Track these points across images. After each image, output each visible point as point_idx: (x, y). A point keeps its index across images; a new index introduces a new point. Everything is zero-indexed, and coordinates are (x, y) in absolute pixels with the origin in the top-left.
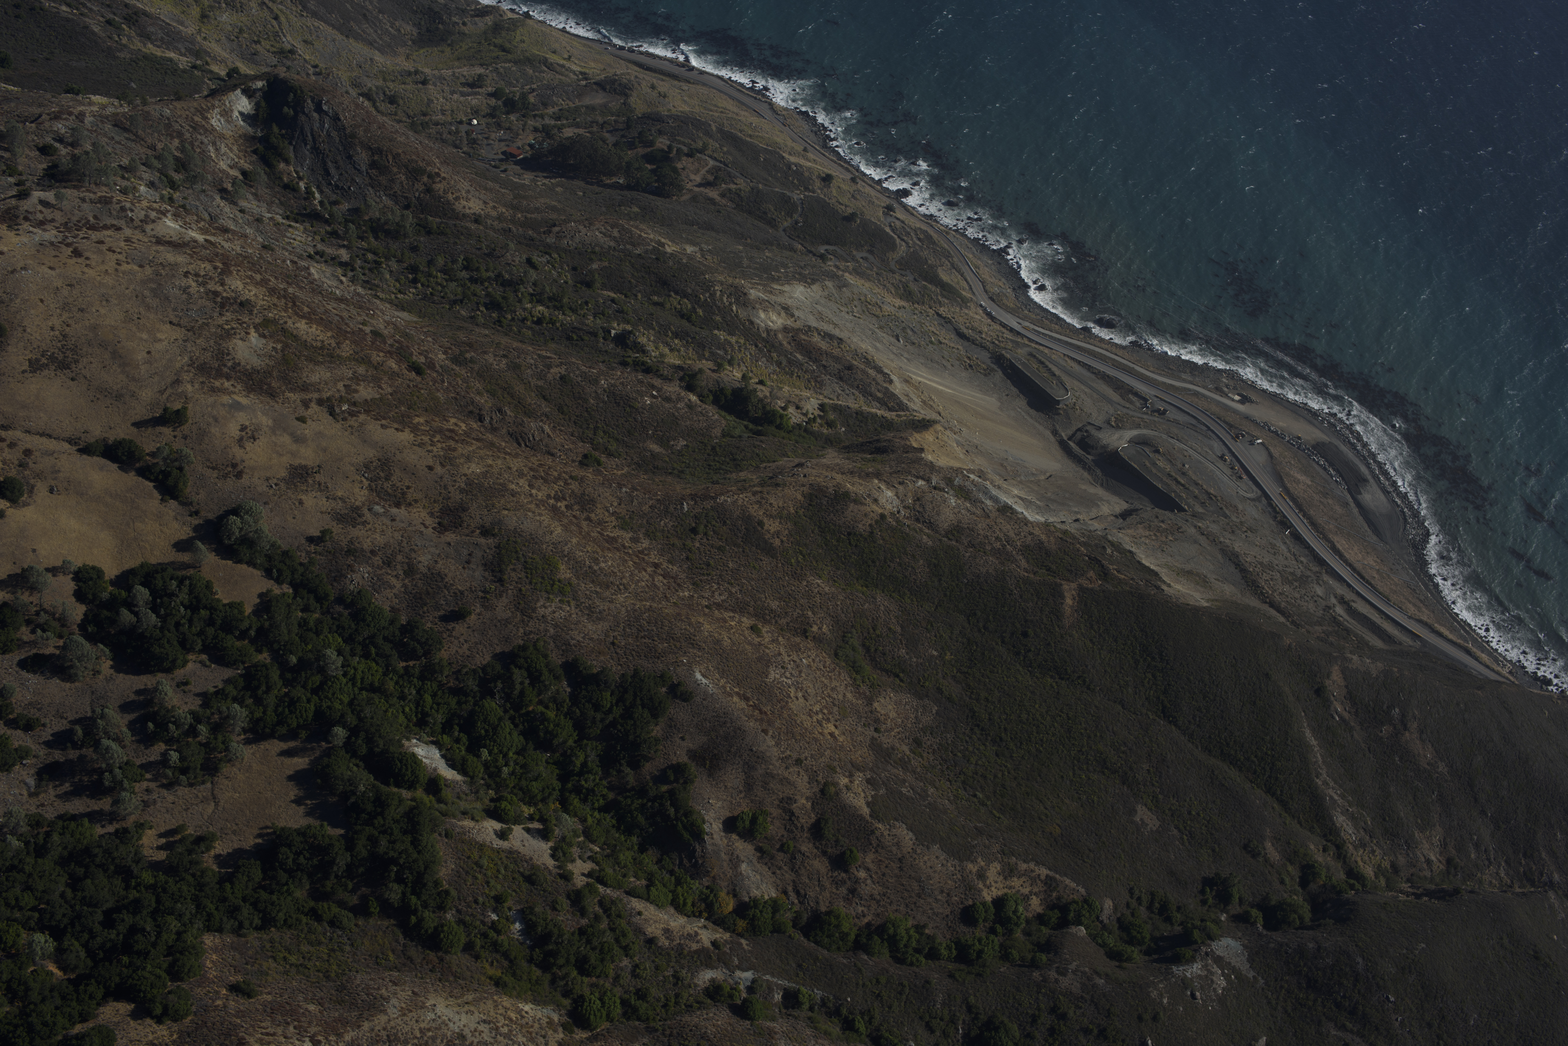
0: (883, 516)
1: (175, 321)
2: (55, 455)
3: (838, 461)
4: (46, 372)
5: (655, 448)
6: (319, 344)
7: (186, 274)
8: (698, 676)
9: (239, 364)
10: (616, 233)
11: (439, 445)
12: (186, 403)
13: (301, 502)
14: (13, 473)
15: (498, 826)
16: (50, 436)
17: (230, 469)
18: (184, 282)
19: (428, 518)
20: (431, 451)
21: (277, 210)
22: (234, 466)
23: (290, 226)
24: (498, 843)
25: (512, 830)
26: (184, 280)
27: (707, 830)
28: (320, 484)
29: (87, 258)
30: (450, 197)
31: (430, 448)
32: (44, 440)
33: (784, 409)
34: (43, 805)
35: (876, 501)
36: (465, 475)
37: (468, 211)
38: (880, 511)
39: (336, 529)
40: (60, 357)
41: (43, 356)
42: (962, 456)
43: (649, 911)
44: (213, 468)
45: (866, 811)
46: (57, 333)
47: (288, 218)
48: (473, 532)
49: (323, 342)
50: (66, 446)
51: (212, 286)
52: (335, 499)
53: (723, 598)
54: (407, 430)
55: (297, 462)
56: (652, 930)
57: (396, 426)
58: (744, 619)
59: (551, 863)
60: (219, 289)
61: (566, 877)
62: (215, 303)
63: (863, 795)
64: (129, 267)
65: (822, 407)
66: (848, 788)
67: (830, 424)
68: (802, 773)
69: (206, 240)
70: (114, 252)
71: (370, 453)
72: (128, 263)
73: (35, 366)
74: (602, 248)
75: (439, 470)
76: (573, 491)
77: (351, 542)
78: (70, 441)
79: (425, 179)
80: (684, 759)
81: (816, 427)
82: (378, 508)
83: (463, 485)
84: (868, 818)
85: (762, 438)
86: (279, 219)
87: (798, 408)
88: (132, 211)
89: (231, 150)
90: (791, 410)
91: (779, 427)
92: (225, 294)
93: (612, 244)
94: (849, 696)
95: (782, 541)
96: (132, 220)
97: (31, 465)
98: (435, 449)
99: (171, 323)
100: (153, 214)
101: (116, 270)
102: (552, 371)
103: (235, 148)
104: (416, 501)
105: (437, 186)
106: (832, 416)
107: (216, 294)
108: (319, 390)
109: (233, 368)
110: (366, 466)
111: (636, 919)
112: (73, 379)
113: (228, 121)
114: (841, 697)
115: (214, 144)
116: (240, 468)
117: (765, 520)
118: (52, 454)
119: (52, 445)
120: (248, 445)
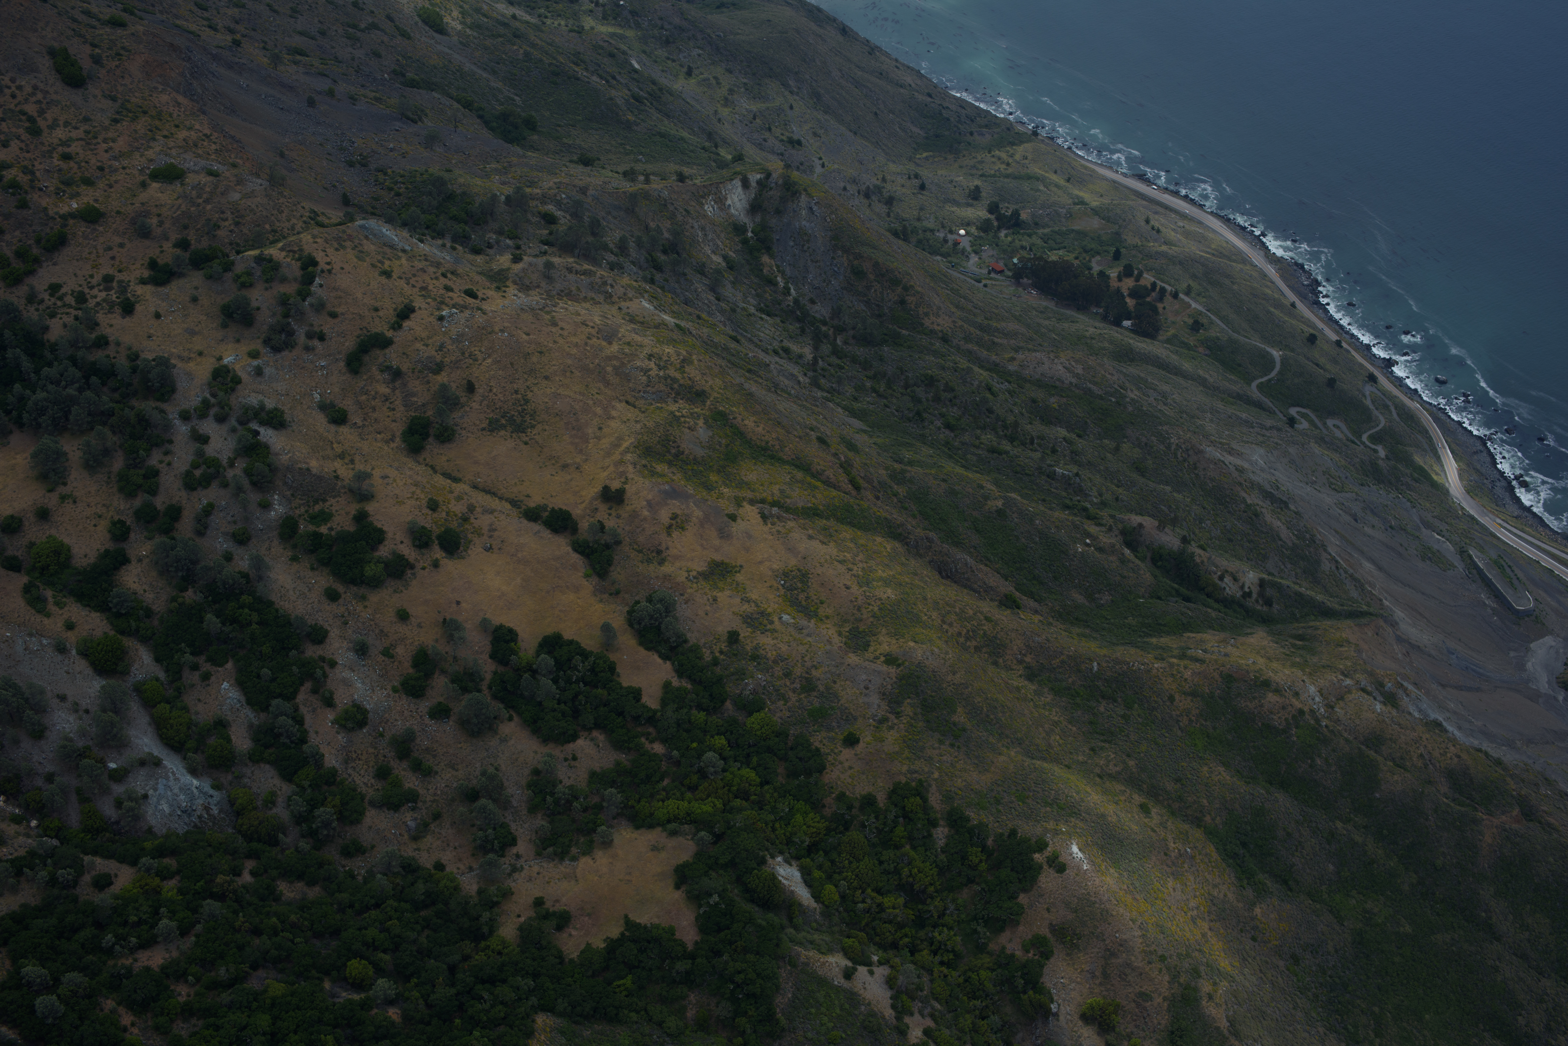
0: (1301, 712)
1: (631, 400)
2: (496, 514)
4: (502, 433)
5: (1080, 599)
6: (763, 444)
7: (650, 357)
8: (1075, 849)
9: (683, 453)
10: (1080, 370)
11: (861, 565)
12: (625, 483)
13: (715, 600)
14: (454, 525)
15: (845, 963)
16: (494, 494)
17: (654, 554)
19: (835, 636)
20: (850, 570)
21: (751, 300)
22: (659, 552)
23: (761, 318)
25: (856, 970)
26: (647, 363)
27: (1054, 1010)
28: (738, 584)
29: (562, 329)
30: (921, 311)
31: (850, 566)
32: (488, 497)
33: (1221, 578)
34: (419, 849)
35: (1297, 694)
36: (880, 599)
37: (936, 327)
38: (1300, 706)
39: (744, 632)
40: (518, 420)
41: (503, 417)
44: (640, 551)
45: (1224, 1024)
46: (520, 397)
47: (761, 310)
48: (877, 658)
49: (767, 443)
50: (508, 506)
51: (672, 372)
52: (748, 602)
54: (832, 544)
55: (719, 558)
57: (821, 537)
58: (1136, 797)
59: (889, 1013)
60: (678, 375)
61: (901, 1030)
62: (672, 389)
63: (1224, 1007)
64: (598, 342)
65: (1261, 582)
66: (1210, 997)
67: (1266, 601)
68: (1164, 971)
69: (677, 325)
70: (587, 325)
71: (793, 562)
72: (598, 338)
73: (493, 426)
74: (1063, 382)
75: (855, 589)
76: (985, 634)
77: (756, 647)
78: (512, 503)
80: (1045, 931)
82: (787, 617)
83: (876, 609)
85: (1191, 605)
86: (752, 310)
88: (612, 286)
89: (718, 237)
90: (1227, 580)
91: (1211, 596)
92: (682, 382)
96: (611, 296)
97: (472, 520)
98: (855, 568)
99: (627, 402)
100: (632, 293)
101: (586, 344)
103: (722, 235)
104: (827, 617)
106: (1269, 594)
107: (674, 380)
108: (754, 490)
109: (676, 456)
110: (786, 574)
112: (526, 443)
116: (664, 554)
118: (492, 512)
119: (495, 503)
120: (675, 534)
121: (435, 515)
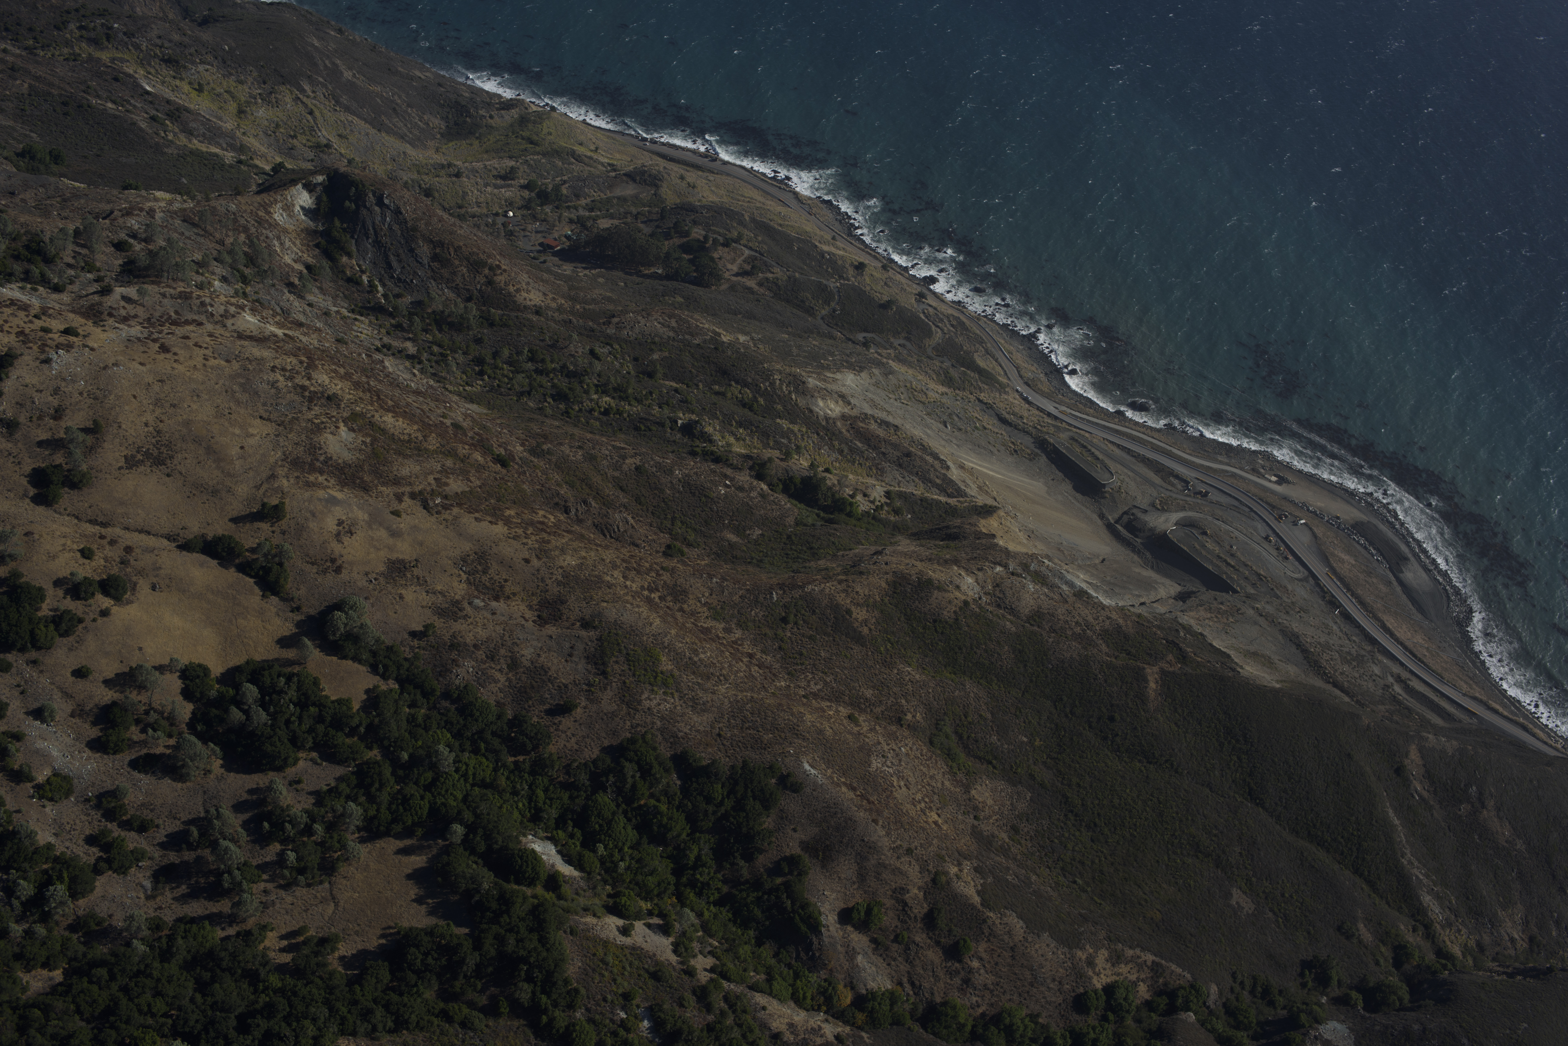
0: (966, 603)
1: (265, 415)
2: (156, 552)
3: (913, 548)
4: (142, 468)
5: (732, 537)
6: (406, 438)
7: (273, 369)
8: (807, 767)
9: (331, 458)
10: (673, 323)
11: (533, 538)
12: (282, 498)
13: (401, 597)
14: (115, 571)
15: (620, 922)
16: (148, 533)
17: (329, 564)
18: (272, 377)
19: (527, 611)
20: (526, 544)
21: (342, 304)
22: (333, 561)
23: (356, 319)
24: (621, 940)
25: (632, 925)
26: (272, 375)
27: (824, 922)
28: (418, 579)
29: (175, 354)
30: (512, 289)
31: (525, 541)
32: (143, 536)
33: (852, 496)
34: (160, 908)
35: (958, 587)
36: (561, 567)
37: (529, 303)
38: (963, 598)
39: (439, 623)
40: (155, 453)
41: (138, 452)
42: (1025, 541)
43: (773, 1006)
44: (313, 564)
45: (977, 900)
46: (151, 429)
47: (353, 311)
48: (573, 624)
49: (410, 435)
50: (165, 542)
51: (299, 380)
52: (434, 593)
53: (818, 687)
54: (500, 523)
55: (394, 556)
56: (778, 1025)
57: (489, 519)
58: (841, 709)
59: (673, 959)
60: (307, 383)
61: (690, 973)
62: (303, 397)
63: (972, 883)
64: (216, 362)
65: (888, 494)
66: (958, 877)
67: (897, 512)
68: (913, 862)
69: (285, 335)
70: (201, 347)
71: (467, 547)
72: (215, 358)
73: (131, 463)
74: (661, 338)
75: (535, 562)
76: (665, 582)
77: (454, 636)
78: (169, 538)
79: (486, 271)
80: (797, 851)
81: (883, 514)
82: (477, 602)
83: (560, 578)
84: (979, 906)
85: (835, 526)
86: (345, 312)
87: (865, 495)
88: (212, 306)
89: (294, 243)
90: (859, 498)
91: (850, 515)
92: (312, 389)
93: (671, 334)
94: (947, 783)
95: (870, 630)
96: (212, 315)
97: (132, 562)
98: (530, 542)
99: (261, 417)
100: (232, 309)
101: (204, 365)
102: (627, 461)
103: (298, 242)
104: (514, 594)
105: (498, 279)
106: (898, 503)
107: (304, 388)
108: (410, 484)
109: (325, 462)
110: (464, 560)
111: (761, 1015)
112: (168, 475)
113: (290, 216)
114: (939, 785)
115: (279, 238)
116: (339, 562)
117: (853, 609)
118: (152, 550)
119: (151, 541)
120: (346, 540)
121: (94, 564)
